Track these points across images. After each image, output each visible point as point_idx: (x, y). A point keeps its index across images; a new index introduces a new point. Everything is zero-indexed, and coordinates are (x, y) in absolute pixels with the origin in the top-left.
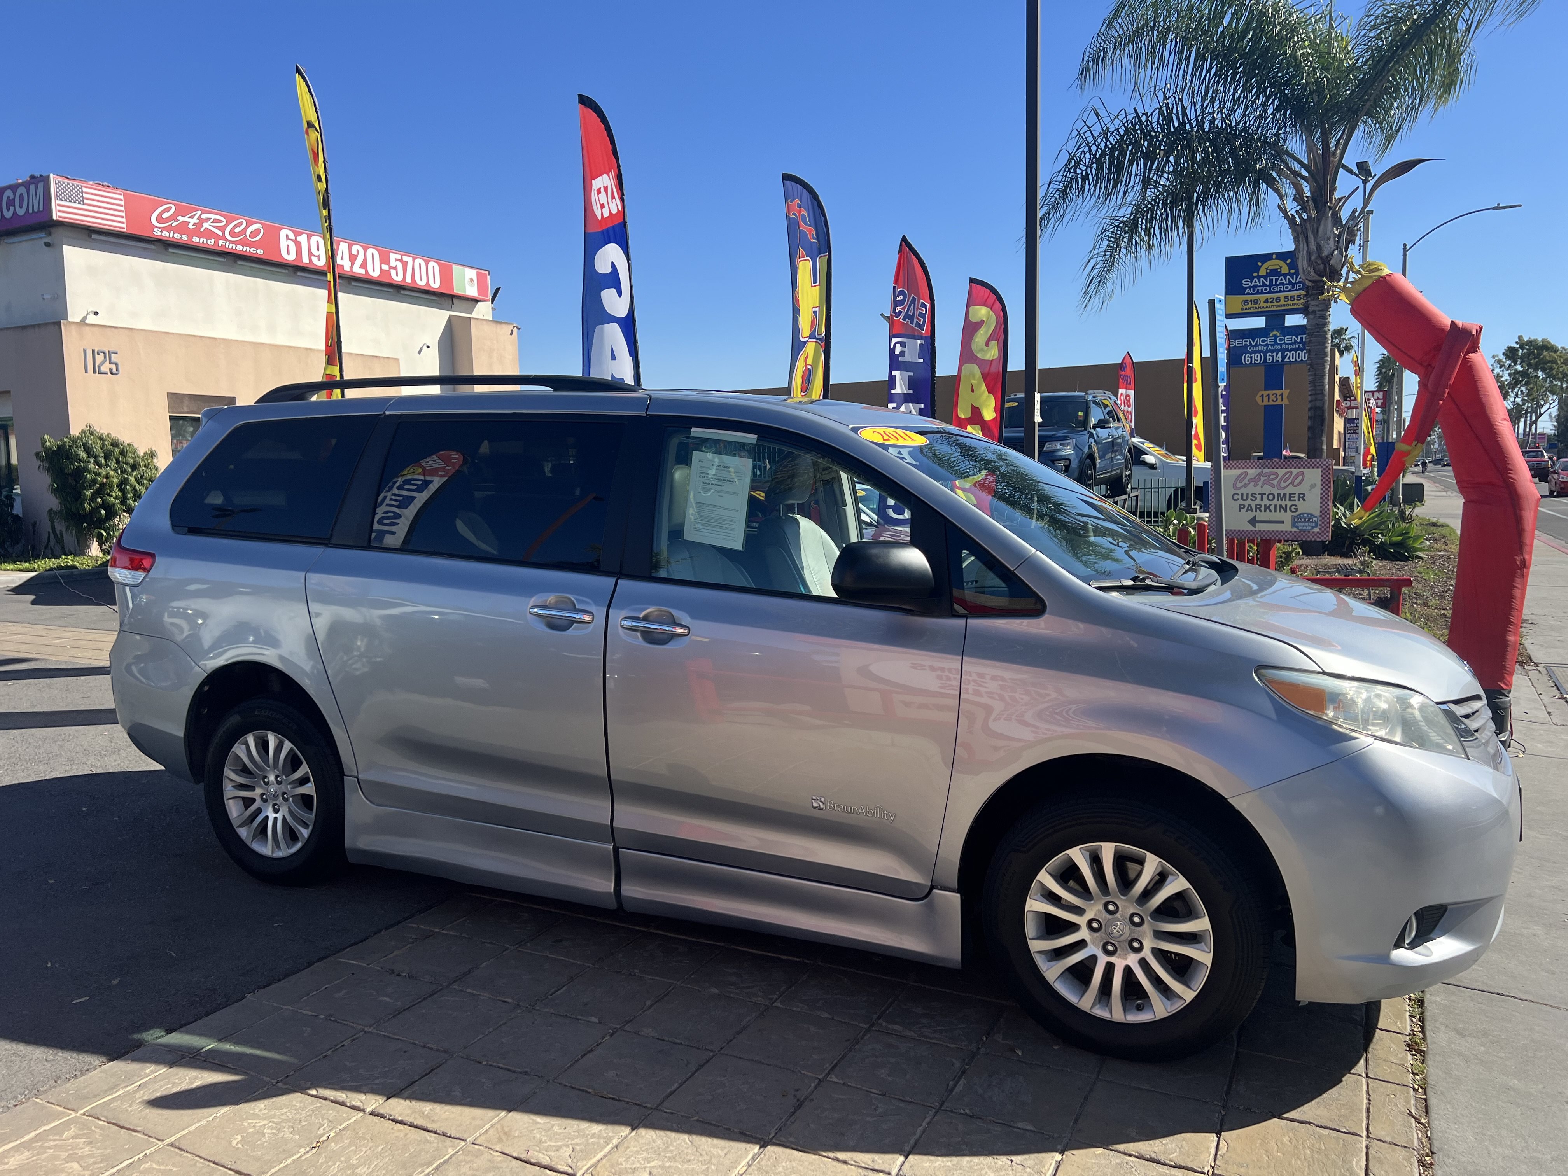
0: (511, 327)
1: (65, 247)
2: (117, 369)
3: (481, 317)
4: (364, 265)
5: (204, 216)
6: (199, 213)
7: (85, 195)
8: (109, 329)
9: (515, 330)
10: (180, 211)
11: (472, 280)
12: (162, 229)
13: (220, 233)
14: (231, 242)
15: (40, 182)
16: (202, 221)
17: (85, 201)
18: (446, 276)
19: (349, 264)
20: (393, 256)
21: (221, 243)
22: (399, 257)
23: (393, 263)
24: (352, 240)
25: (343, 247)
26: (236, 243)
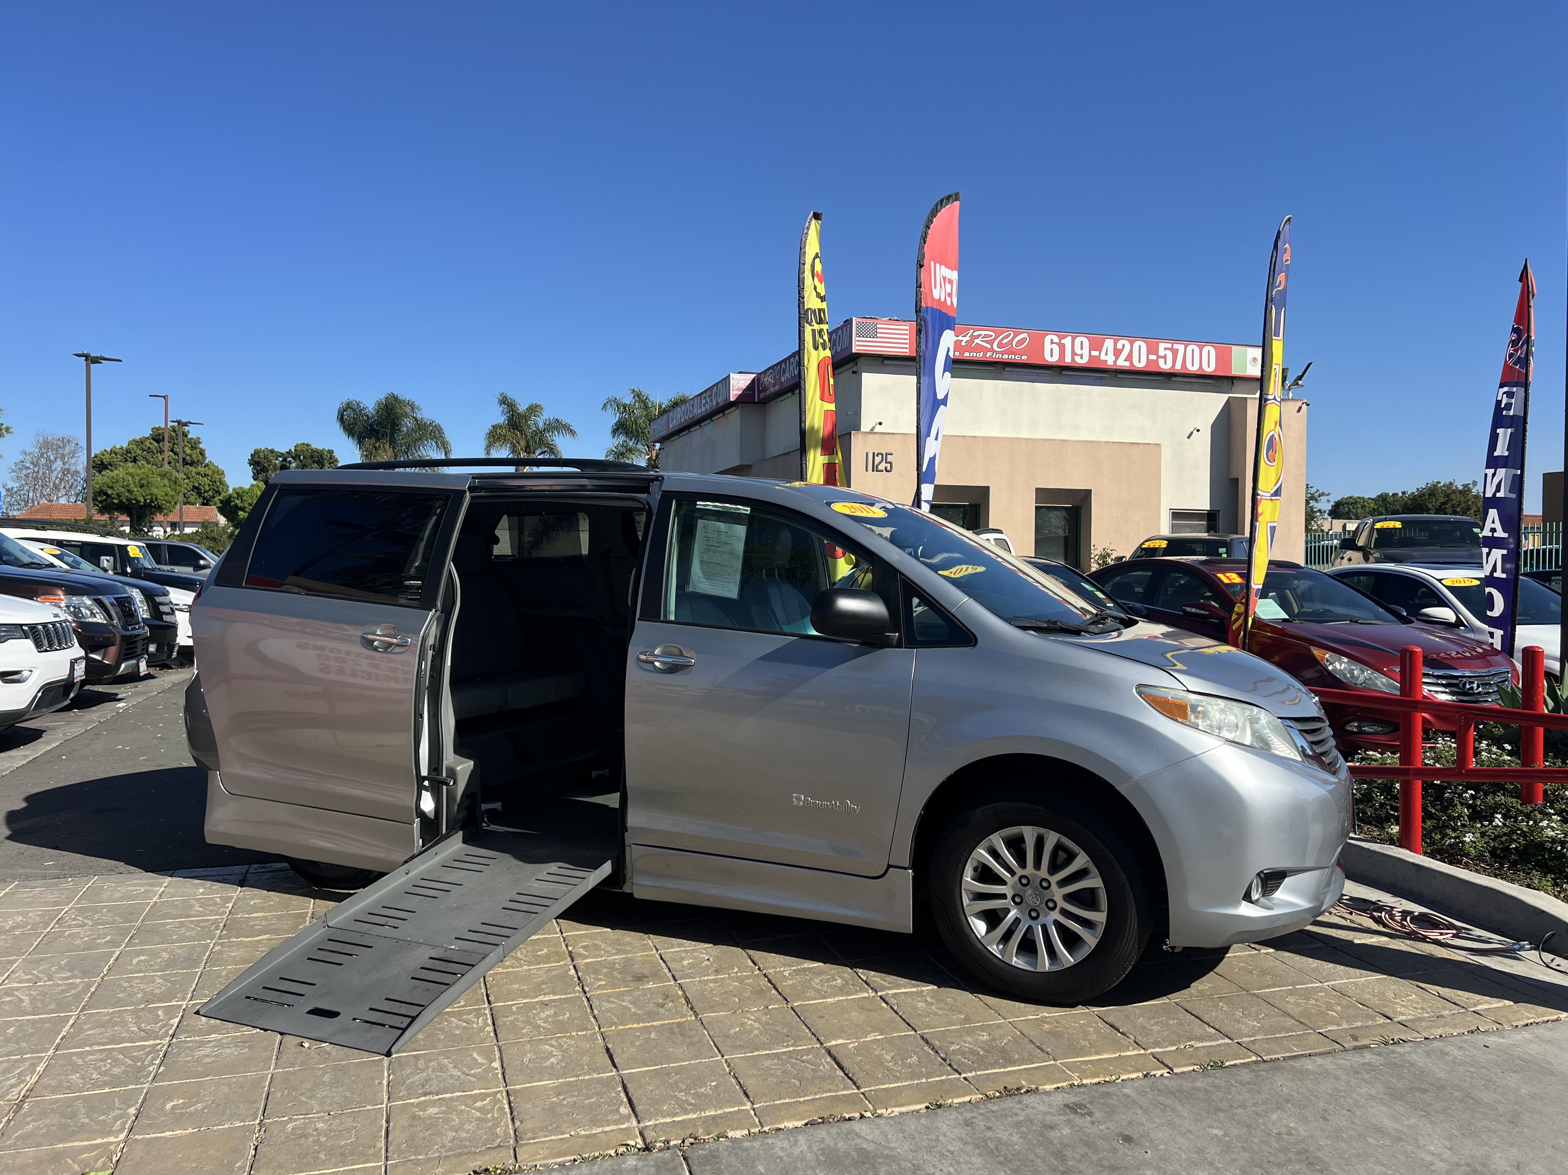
0: (1299, 404)
1: (862, 374)
2: (891, 467)
4: (1129, 358)
5: (975, 334)
6: (972, 331)
7: (878, 330)
8: (887, 435)
9: (1304, 406)
11: (1255, 359)
13: (989, 346)
14: (997, 352)
15: (846, 325)
16: (973, 337)
17: (878, 335)
18: (1224, 359)
19: (1114, 358)
20: (1162, 346)
21: (989, 354)
22: (1169, 346)
23: (1161, 352)
24: (1116, 336)
25: (1109, 343)
26: (1003, 353)
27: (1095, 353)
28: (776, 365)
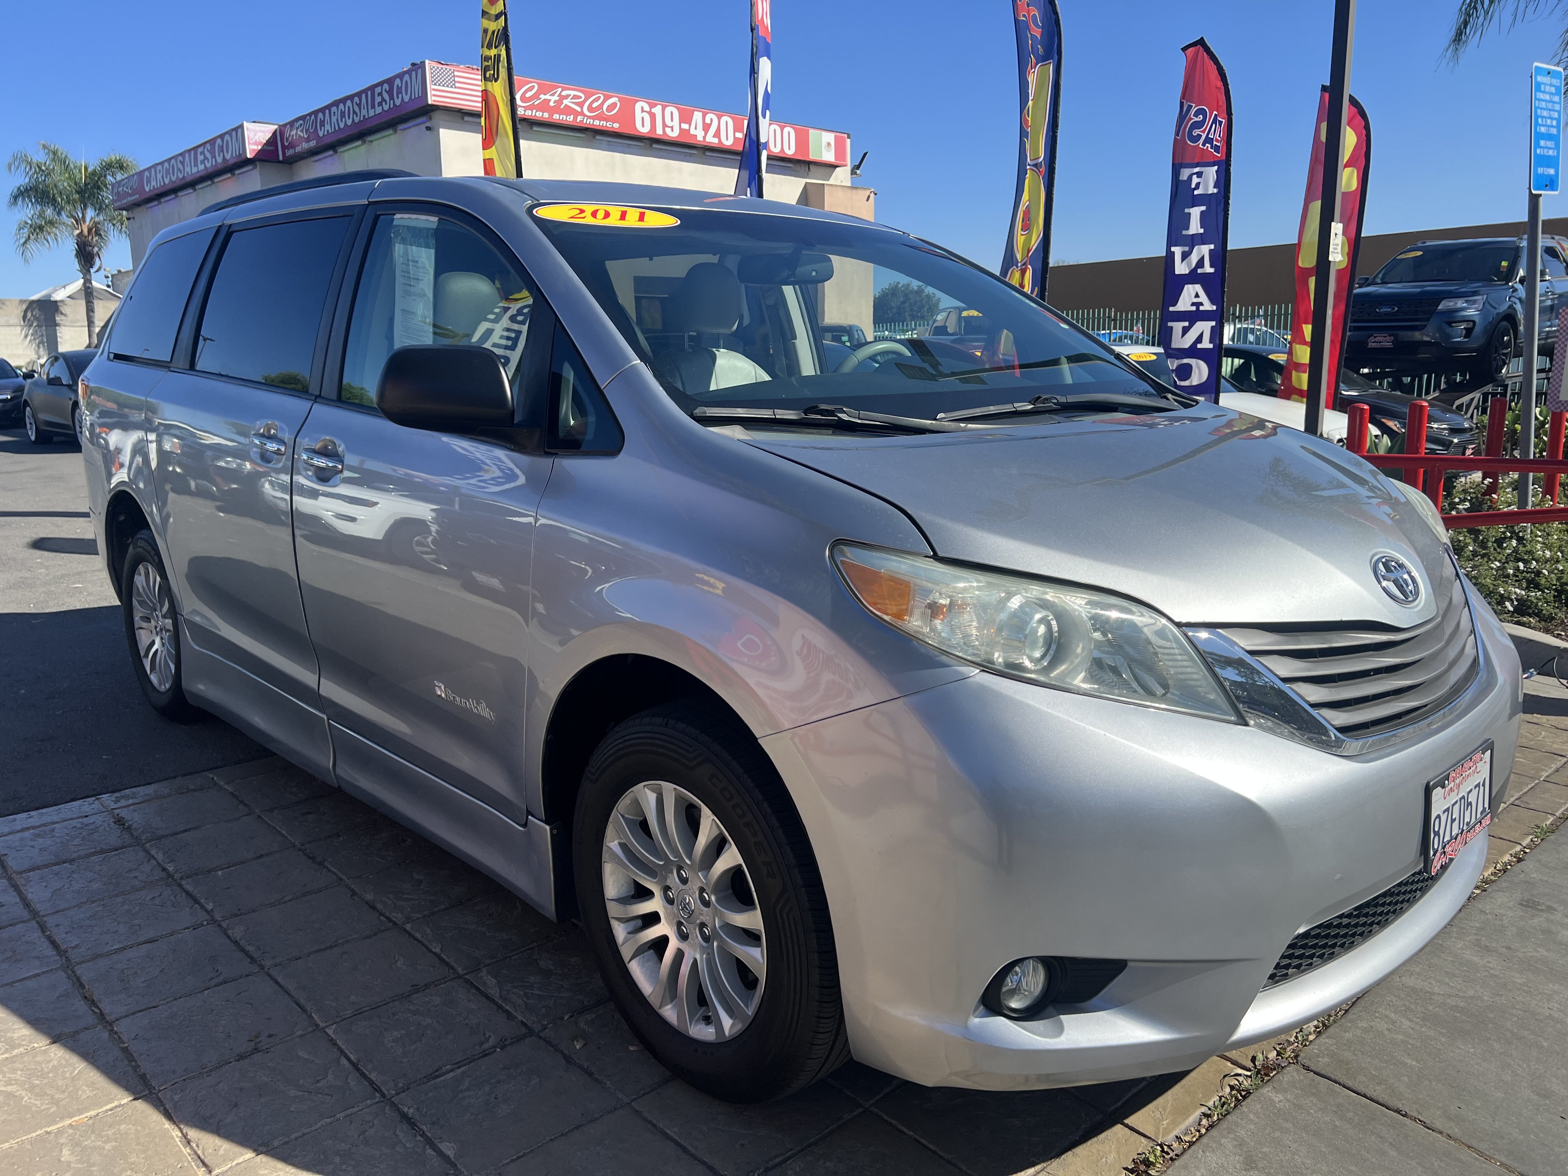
0: (868, 193)
1: (441, 130)
3: (839, 183)
4: (717, 134)
5: (564, 93)
6: (560, 90)
7: (457, 79)
9: (872, 195)
10: (543, 90)
11: (829, 144)
12: (526, 108)
13: (579, 109)
14: (589, 117)
15: (418, 68)
16: (562, 98)
17: (457, 85)
18: (802, 142)
19: (703, 133)
21: (579, 118)
24: (706, 108)
25: (697, 116)
26: (593, 118)
27: (685, 126)
28: (310, 114)
